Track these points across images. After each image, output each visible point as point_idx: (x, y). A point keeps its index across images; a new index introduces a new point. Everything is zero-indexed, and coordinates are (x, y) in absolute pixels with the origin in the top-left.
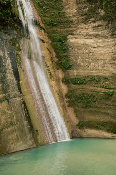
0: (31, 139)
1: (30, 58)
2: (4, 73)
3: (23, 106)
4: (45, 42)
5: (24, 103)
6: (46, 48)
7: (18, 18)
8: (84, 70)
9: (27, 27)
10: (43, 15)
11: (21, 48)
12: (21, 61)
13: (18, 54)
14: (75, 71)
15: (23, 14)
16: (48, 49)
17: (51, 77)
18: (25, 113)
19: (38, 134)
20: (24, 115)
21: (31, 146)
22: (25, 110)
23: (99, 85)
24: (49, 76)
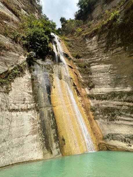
0: (57, 148)
1: (60, 79)
2: (38, 88)
3: (52, 115)
4: (73, 68)
5: (53, 113)
6: (73, 72)
7: (53, 50)
8: (106, 88)
9: (59, 57)
10: (71, 51)
11: (54, 71)
12: (53, 80)
13: (51, 76)
14: (99, 89)
15: (57, 49)
16: (75, 73)
17: (78, 94)
18: (53, 122)
19: (65, 144)
20: (51, 123)
21: (57, 155)
22: (53, 119)
23: (122, 100)
24: (76, 93)
